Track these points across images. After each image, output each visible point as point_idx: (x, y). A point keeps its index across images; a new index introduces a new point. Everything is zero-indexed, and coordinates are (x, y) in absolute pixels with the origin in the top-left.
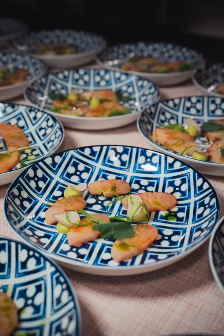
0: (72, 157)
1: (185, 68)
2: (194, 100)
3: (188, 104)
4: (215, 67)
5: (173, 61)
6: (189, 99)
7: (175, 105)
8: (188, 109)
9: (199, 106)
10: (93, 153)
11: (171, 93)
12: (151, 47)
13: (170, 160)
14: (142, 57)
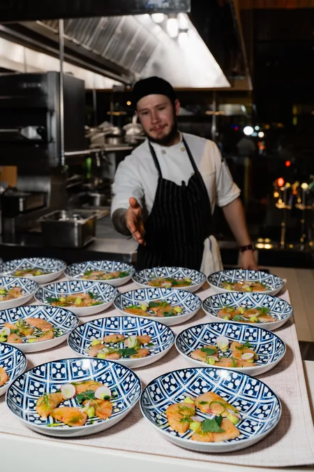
0: (89, 326)
1: (124, 275)
2: (139, 291)
3: (136, 294)
4: (142, 272)
5: (112, 271)
6: (136, 291)
7: (129, 295)
8: (137, 297)
9: (143, 294)
10: (99, 323)
11: (122, 290)
12: (95, 264)
13: (141, 320)
14: (91, 271)
